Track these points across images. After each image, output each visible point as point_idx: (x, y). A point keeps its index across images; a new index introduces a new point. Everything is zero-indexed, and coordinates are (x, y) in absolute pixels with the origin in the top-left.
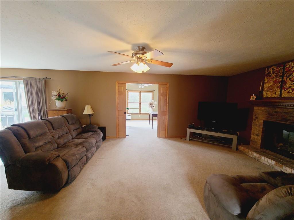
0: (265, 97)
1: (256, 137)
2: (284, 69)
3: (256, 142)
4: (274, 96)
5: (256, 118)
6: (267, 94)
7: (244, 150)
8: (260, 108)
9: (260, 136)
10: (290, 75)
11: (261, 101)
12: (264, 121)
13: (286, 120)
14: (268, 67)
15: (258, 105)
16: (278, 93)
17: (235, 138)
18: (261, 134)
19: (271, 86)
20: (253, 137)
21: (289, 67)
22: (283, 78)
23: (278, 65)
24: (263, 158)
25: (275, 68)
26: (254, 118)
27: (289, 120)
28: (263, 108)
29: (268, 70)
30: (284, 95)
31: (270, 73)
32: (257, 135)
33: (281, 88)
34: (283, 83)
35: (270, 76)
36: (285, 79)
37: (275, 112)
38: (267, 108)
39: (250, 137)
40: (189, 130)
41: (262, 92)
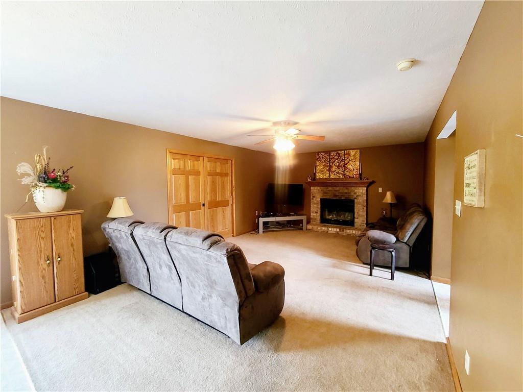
0: (318, 178)
1: (315, 214)
2: (330, 156)
3: (315, 219)
4: (325, 177)
5: (314, 197)
6: (319, 176)
7: (313, 228)
8: (316, 188)
9: (319, 213)
10: (334, 162)
11: (315, 182)
12: (321, 199)
13: (335, 196)
14: (319, 153)
15: (314, 185)
16: (328, 175)
17: (304, 218)
18: (319, 210)
19: (322, 169)
20: (313, 215)
21: (333, 155)
22: (330, 164)
23: (326, 152)
24: (330, 229)
25: (323, 154)
26: (312, 197)
27: (338, 195)
28: (319, 188)
29: (318, 155)
30: (332, 177)
31: (320, 157)
32: (316, 212)
33: (329, 170)
34: (330, 167)
35: (320, 160)
36: (331, 164)
37: (328, 190)
38: (322, 188)
39: (310, 215)
40: (262, 220)
41: (315, 174)
